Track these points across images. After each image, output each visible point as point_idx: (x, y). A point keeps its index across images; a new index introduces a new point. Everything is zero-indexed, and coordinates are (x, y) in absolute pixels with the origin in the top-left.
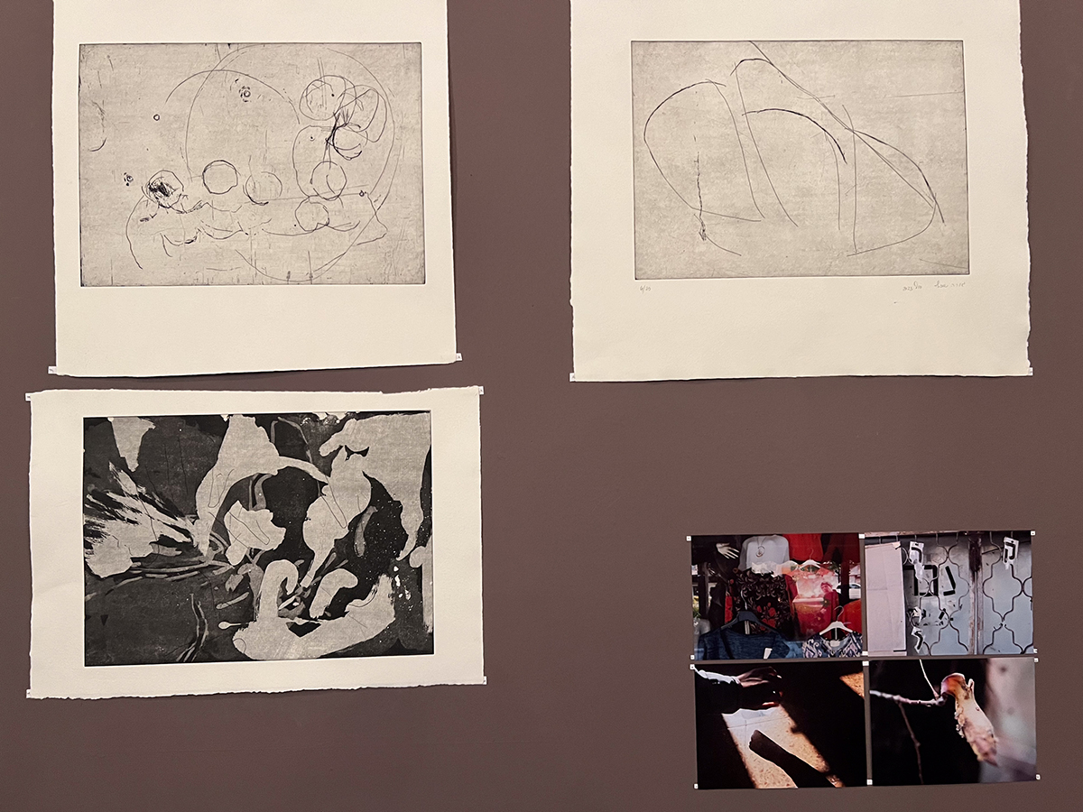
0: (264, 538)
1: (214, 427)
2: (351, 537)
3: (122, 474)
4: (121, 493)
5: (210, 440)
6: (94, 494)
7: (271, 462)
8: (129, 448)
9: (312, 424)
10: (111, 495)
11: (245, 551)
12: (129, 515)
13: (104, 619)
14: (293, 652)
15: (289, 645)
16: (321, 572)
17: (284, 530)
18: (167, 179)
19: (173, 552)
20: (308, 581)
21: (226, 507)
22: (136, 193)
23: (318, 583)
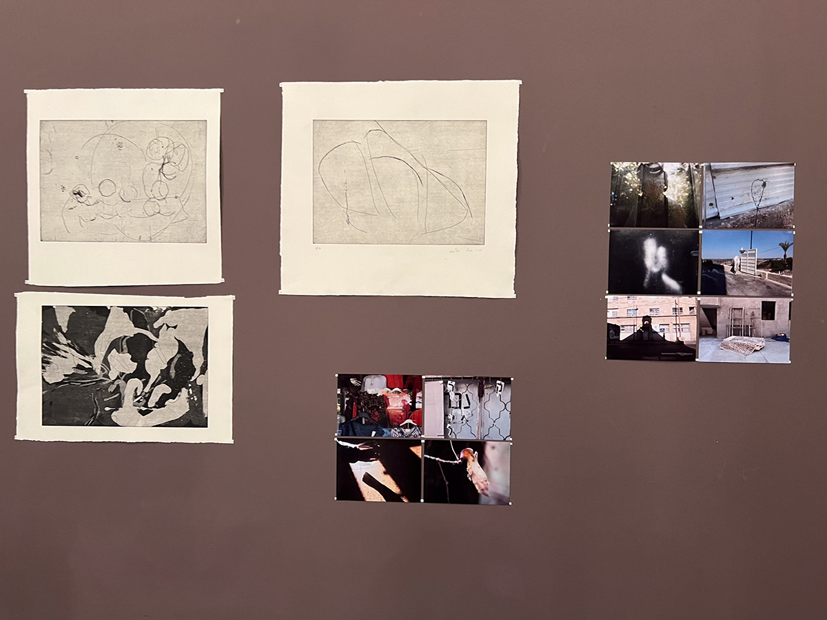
0: (126, 367)
1: (103, 312)
2: (168, 368)
3: (60, 334)
4: (59, 343)
5: (101, 319)
6: (46, 343)
7: (131, 330)
8: (63, 320)
9: (150, 312)
10: (54, 343)
11: (118, 374)
12: (63, 354)
13: (51, 403)
14: (140, 423)
15: (138, 420)
16: (154, 385)
17: (136, 364)
18: (82, 189)
19: (83, 372)
20: (147, 389)
21: (109, 352)
22: (67, 195)
23: (152, 390)
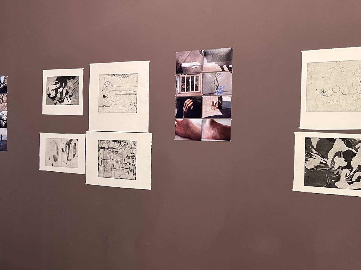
0: (342, 164)
1: (333, 140)
3: (313, 149)
4: (313, 153)
5: (332, 143)
6: (307, 152)
7: (345, 148)
8: (314, 144)
9: (354, 141)
10: (310, 153)
11: (338, 166)
12: (314, 157)
13: (308, 177)
14: (348, 188)
15: (347, 186)
16: (355, 172)
17: (347, 163)
18: (325, 90)
19: (323, 165)
20: (352, 174)
21: (335, 157)
22: (318, 92)
